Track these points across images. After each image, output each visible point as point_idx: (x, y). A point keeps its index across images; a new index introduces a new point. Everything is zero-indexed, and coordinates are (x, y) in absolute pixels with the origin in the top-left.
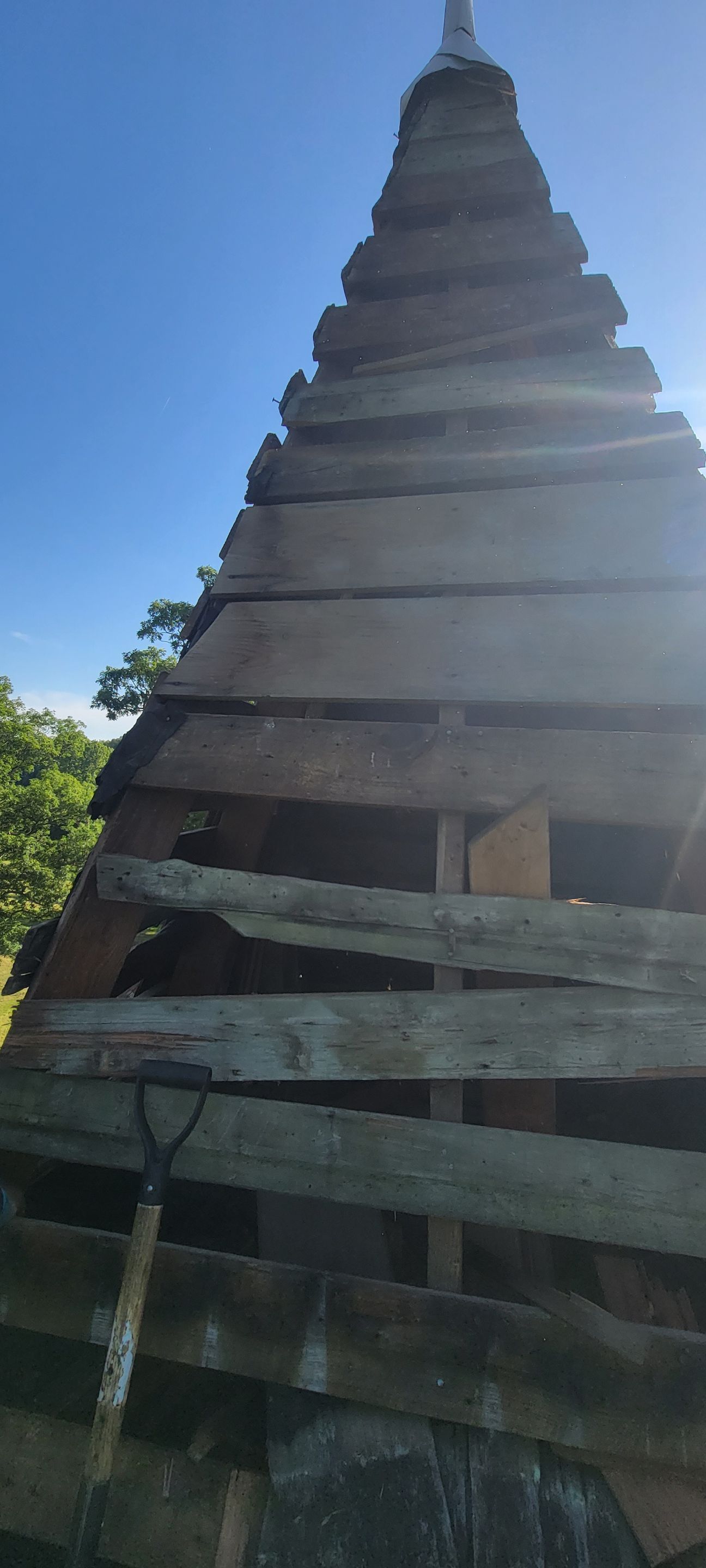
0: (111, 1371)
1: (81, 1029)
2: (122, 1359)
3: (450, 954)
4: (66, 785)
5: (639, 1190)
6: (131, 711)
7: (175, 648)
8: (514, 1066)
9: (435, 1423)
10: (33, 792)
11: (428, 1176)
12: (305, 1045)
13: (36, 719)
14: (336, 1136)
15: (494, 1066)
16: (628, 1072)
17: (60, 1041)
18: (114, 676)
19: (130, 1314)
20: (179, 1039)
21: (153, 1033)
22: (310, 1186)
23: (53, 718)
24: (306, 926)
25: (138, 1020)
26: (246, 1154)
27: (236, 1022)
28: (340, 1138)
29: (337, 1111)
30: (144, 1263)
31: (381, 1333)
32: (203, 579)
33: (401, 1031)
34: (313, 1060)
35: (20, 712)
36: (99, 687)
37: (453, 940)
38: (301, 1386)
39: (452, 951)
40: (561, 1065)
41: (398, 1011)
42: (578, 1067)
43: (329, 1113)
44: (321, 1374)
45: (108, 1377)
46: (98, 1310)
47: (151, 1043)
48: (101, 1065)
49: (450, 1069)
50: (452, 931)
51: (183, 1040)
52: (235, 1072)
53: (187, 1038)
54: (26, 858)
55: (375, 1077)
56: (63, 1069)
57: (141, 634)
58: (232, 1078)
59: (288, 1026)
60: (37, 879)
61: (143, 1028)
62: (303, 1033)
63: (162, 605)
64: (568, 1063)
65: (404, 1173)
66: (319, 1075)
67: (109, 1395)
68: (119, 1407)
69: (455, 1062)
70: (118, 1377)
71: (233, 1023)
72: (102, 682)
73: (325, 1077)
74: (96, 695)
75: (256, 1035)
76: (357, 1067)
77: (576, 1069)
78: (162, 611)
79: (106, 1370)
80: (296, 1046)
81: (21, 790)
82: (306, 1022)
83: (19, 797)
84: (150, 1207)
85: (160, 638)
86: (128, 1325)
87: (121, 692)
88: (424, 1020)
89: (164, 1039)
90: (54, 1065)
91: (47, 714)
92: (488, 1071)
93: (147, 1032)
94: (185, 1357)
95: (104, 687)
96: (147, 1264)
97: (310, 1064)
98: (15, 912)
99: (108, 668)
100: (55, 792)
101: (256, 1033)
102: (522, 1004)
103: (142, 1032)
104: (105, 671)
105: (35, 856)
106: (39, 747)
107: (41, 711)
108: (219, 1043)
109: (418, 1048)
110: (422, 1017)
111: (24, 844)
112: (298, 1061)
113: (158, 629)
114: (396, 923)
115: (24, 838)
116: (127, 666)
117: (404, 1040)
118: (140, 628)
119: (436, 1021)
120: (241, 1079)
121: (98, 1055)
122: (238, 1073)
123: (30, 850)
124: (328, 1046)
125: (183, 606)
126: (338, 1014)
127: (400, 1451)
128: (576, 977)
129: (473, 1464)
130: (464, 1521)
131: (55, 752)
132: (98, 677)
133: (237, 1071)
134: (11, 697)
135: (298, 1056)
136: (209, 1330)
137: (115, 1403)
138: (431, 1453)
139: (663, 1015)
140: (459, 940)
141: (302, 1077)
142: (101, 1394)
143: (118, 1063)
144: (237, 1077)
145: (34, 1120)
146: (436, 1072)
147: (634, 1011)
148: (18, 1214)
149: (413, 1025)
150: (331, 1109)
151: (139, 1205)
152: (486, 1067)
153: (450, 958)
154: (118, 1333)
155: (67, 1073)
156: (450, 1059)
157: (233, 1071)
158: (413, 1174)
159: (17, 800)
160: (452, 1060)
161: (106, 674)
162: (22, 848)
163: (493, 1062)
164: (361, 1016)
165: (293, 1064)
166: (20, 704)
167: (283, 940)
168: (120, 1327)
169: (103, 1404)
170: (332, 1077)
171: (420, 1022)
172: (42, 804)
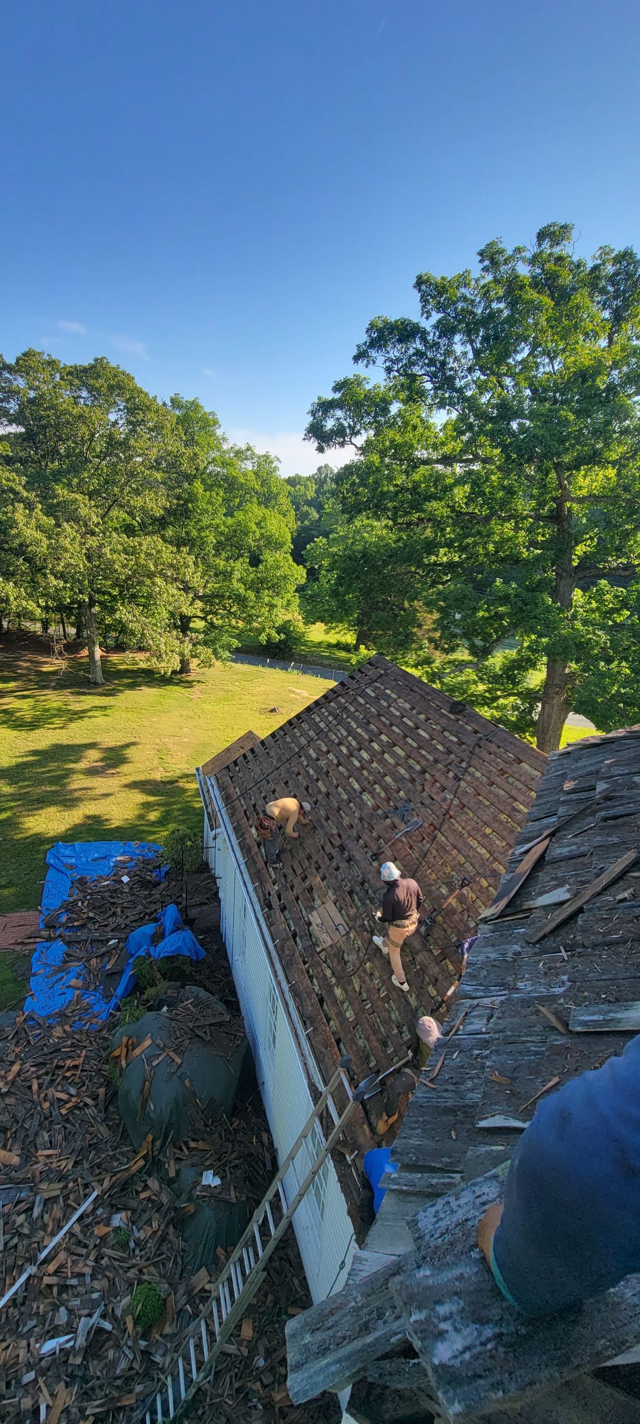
4: (264, 519)
6: (339, 443)
7: (389, 373)
10: (239, 524)
13: (238, 453)
18: (326, 407)
23: (253, 454)
32: (420, 291)
35: (225, 447)
36: (310, 419)
54: (234, 582)
57: (356, 358)
60: (241, 600)
63: (380, 325)
72: (313, 413)
74: (307, 426)
78: (380, 331)
81: (230, 521)
83: (227, 527)
85: (374, 362)
87: (330, 424)
91: (249, 449)
95: (314, 419)
98: (223, 627)
99: (319, 398)
100: (257, 524)
104: (317, 401)
105: (240, 580)
106: (244, 482)
107: (244, 447)
111: (232, 568)
113: (373, 353)
115: (233, 565)
116: (337, 396)
118: (355, 352)
123: (237, 575)
125: (403, 323)
131: (256, 487)
132: (309, 408)
134: (219, 432)
159: (227, 530)
161: (319, 405)
162: (231, 573)
166: (224, 439)
172: (246, 535)
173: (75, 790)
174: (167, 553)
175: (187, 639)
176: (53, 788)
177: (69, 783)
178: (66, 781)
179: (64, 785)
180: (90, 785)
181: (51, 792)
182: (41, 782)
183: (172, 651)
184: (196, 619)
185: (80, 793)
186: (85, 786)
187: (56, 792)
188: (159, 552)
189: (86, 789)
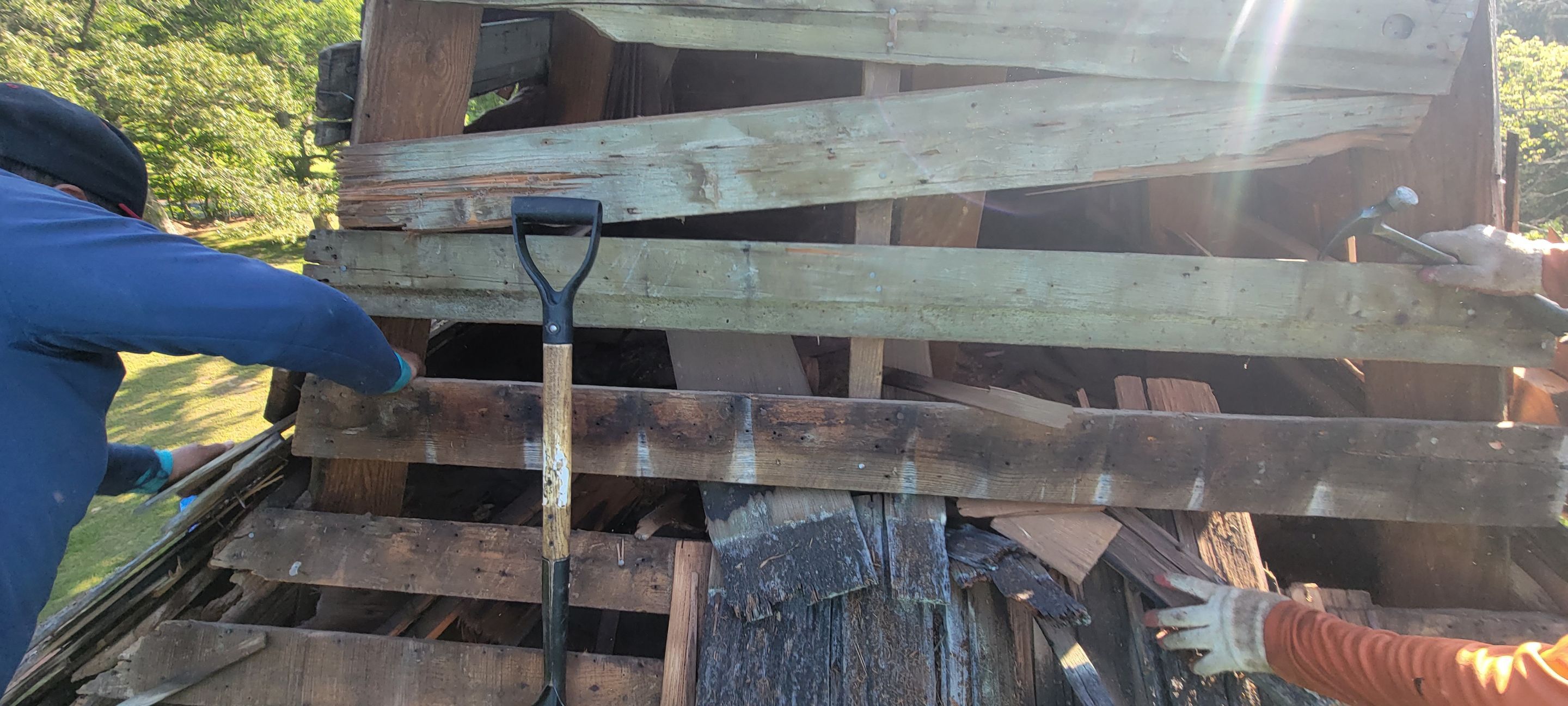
0: (550, 482)
1: (430, 175)
2: (558, 473)
3: (890, 44)
5: (1074, 294)
8: (956, 179)
9: (854, 495)
11: (854, 300)
12: (711, 173)
14: (753, 270)
15: (935, 180)
16: (1086, 176)
17: (408, 191)
19: (558, 438)
20: (556, 178)
21: (522, 173)
22: (728, 321)
24: (698, 19)
25: (499, 159)
26: (654, 296)
27: (623, 153)
28: (757, 271)
29: (753, 245)
30: (562, 396)
31: (806, 435)
33: (826, 147)
34: (721, 190)
37: (893, 25)
38: (733, 480)
39: (892, 40)
40: (1010, 174)
41: (822, 125)
42: (1028, 175)
43: (744, 247)
44: (752, 471)
45: (548, 487)
46: (527, 444)
47: (522, 185)
48: (467, 215)
49: (882, 187)
50: (893, 11)
51: (562, 178)
52: (630, 211)
53: (565, 175)
55: (795, 203)
56: (421, 223)
58: (627, 218)
59: (688, 153)
61: (508, 168)
62: (707, 159)
64: (1018, 170)
65: (828, 299)
66: (730, 206)
67: (552, 500)
68: (565, 508)
69: (889, 180)
70: (557, 487)
71: (620, 154)
73: (737, 208)
75: (650, 165)
76: (774, 194)
77: (1026, 177)
79: (545, 482)
80: (700, 174)
82: (709, 145)
84: (558, 346)
86: (558, 446)
88: (853, 134)
89: (537, 179)
90: (409, 220)
92: (925, 186)
93: (514, 173)
94: (621, 470)
96: (565, 398)
97: (718, 195)
101: (650, 163)
102: (973, 105)
103: (509, 173)
108: (605, 178)
109: (845, 167)
110: (851, 129)
112: (704, 192)
114: (819, 6)
117: (830, 158)
119: (867, 132)
120: (638, 218)
121: (459, 203)
122: (635, 211)
124: (739, 172)
126: (749, 134)
127: (825, 515)
128: (1044, 65)
129: (887, 518)
130: (881, 553)
133: (633, 209)
135: (703, 187)
136: (640, 449)
137: (560, 505)
138: (852, 514)
139: (1138, 107)
140: (901, 25)
141: (710, 210)
142: (545, 500)
143: (487, 211)
144: (634, 216)
145: (406, 283)
146: (866, 192)
147: (1104, 105)
148: (419, 375)
149: (841, 139)
150: (745, 243)
151: (545, 345)
152: (924, 182)
153: (888, 52)
154: (549, 453)
155: (428, 228)
156: (883, 176)
157: (628, 210)
158: (838, 299)
160: (885, 177)
163: (932, 176)
164: (776, 134)
165: (698, 195)
167: (670, 43)
168: (550, 449)
169: (548, 506)
170: (745, 207)
171: (848, 134)
173: (200, 419)
174: (223, 66)
175: (307, 189)
176: (163, 425)
177: (187, 412)
178: (180, 411)
179: (180, 417)
180: (222, 408)
181: (161, 430)
182: (141, 422)
183: (289, 209)
184: (315, 160)
185: (209, 420)
186: (214, 410)
187: (170, 429)
188: (205, 65)
189: (216, 414)
